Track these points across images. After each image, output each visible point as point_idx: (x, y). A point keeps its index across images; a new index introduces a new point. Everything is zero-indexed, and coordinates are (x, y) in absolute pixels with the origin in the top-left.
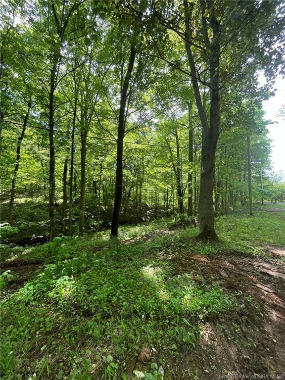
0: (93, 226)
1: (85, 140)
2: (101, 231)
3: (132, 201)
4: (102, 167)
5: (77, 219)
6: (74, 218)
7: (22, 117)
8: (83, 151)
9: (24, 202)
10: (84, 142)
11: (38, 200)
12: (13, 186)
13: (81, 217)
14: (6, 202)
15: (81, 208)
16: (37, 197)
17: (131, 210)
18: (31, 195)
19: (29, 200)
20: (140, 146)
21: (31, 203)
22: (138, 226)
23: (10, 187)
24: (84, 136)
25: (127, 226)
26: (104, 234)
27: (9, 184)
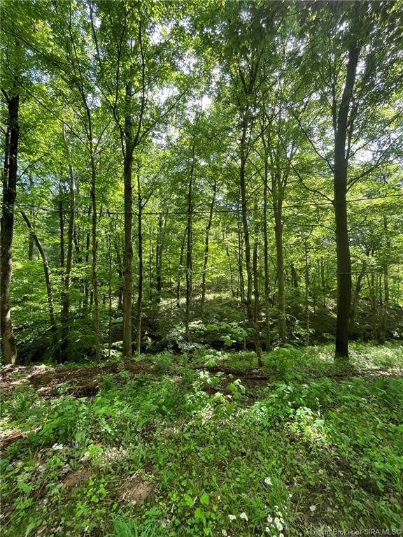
0: (299, 335)
1: (280, 212)
2: (313, 345)
3: (366, 299)
4: (307, 246)
5: (275, 323)
6: (271, 321)
7: (208, 204)
8: (278, 229)
9: (212, 299)
10: (278, 216)
11: (226, 295)
12: (204, 281)
13: (281, 321)
14: (197, 298)
15: (280, 308)
16: (225, 292)
17: (364, 315)
18: (218, 290)
19: (217, 295)
20: (378, 201)
21: (220, 300)
22: (386, 345)
23: (201, 281)
24: (278, 208)
25: (360, 343)
26: (319, 351)
27: (199, 279)
